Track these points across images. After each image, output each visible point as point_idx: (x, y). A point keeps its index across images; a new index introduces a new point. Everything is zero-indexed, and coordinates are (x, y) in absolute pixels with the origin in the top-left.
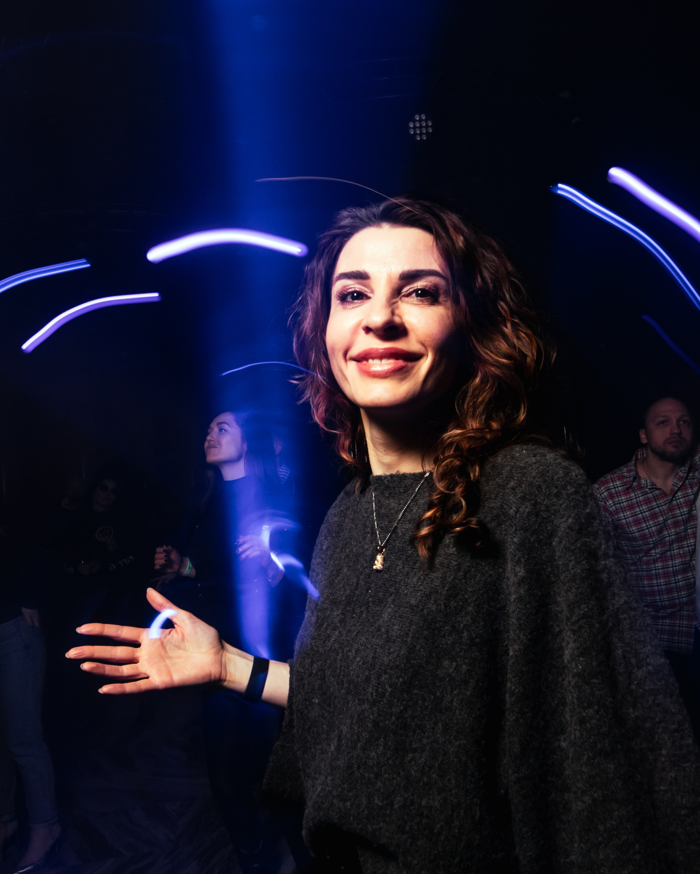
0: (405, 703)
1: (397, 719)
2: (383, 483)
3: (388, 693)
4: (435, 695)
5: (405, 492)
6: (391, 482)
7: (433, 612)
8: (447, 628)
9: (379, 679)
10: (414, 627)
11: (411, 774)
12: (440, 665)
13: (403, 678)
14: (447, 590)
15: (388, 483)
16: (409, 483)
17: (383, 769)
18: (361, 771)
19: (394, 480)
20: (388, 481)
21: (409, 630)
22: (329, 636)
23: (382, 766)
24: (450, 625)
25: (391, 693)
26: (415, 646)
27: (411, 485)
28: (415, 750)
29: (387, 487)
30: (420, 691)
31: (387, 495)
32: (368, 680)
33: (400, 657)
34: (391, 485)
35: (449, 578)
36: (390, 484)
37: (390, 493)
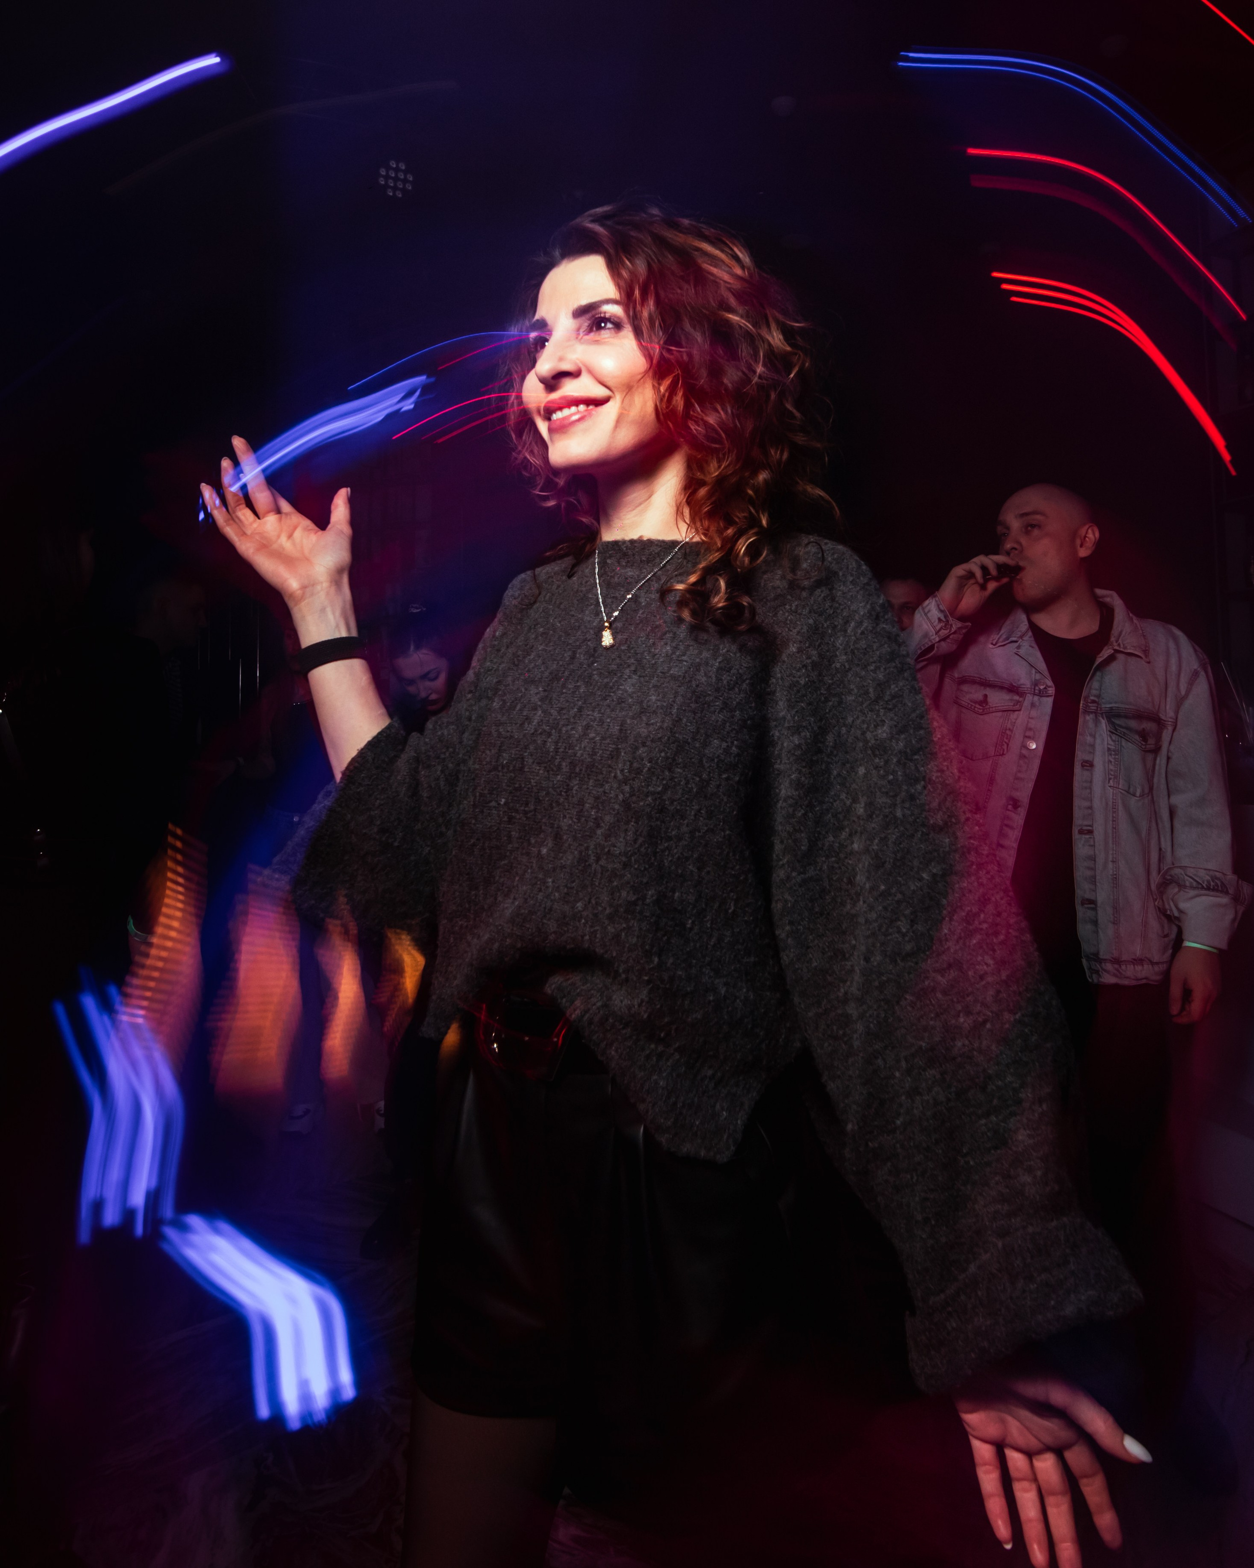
0: (664, 782)
1: (655, 800)
2: (620, 550)
3: (646, 769)
4: (700, 777)
5: (648, 561)
6: (630, 549)
7: (703, 684)
8: (717, 703)
9: (634, 753)
10: (680, 698)
11: (664, 865)
12: (708, 744)
13: (666, 753)
14: (720, 662)
15: (627, 549)
16: (656, 551)
17: (633, 858)
18: (602, 862)
19: (635, 546)
20: (626, 547)
21: (674, 702)
22: (528, 719)
23: (631, 855)
24: (721, 702)
25: (649, 769)
26: (681, 719)
27: (658, 554)
28: (669, 839)
29: (625, 555)
30: (684, 771)
31: (624, 564)
32: (615, 755)
33: (663, 728)
34: (630, 553)
35: (722, 650)
36: (628, 550)
37: (628, 562)
